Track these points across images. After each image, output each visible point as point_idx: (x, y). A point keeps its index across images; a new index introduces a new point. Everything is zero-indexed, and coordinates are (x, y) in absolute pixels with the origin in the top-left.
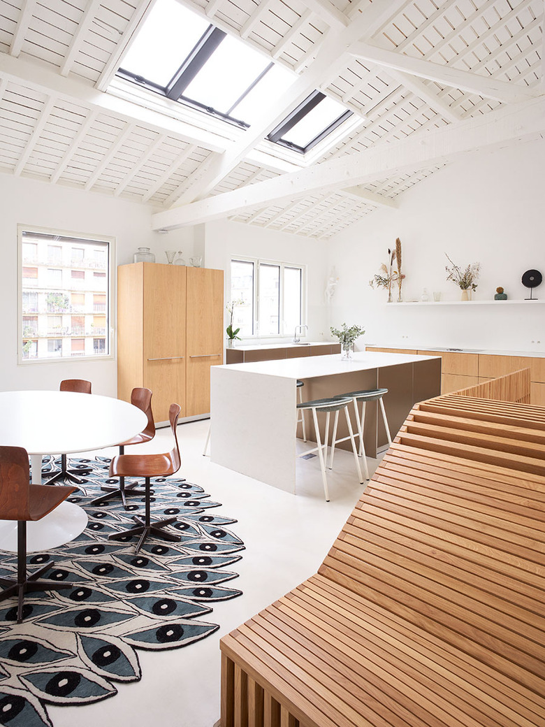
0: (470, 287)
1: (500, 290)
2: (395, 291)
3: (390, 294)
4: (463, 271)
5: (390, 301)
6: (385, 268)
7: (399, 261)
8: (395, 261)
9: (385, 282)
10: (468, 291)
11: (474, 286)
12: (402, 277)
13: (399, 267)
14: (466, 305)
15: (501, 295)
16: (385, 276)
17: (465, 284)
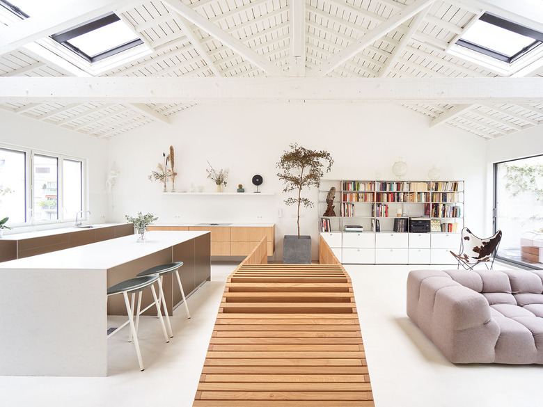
0: (223, 184)
1: (240, 186)
2: (169, 184)
3: (165, 186)
4: (218, 173)
5: (165, 191)
6: (160, 167)
7: (173, 163)
8: (169, 162)
9: (162, 177)
10: (221, 186)
11: (225, 183)
12: (175, 174)
13: (173, 167)
14: (220, 195)
15: (241, 189)
16: (161, 173)
17: (219, 182)
